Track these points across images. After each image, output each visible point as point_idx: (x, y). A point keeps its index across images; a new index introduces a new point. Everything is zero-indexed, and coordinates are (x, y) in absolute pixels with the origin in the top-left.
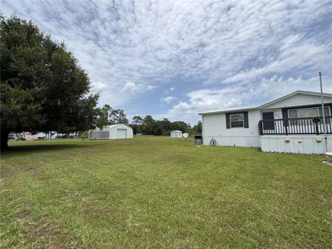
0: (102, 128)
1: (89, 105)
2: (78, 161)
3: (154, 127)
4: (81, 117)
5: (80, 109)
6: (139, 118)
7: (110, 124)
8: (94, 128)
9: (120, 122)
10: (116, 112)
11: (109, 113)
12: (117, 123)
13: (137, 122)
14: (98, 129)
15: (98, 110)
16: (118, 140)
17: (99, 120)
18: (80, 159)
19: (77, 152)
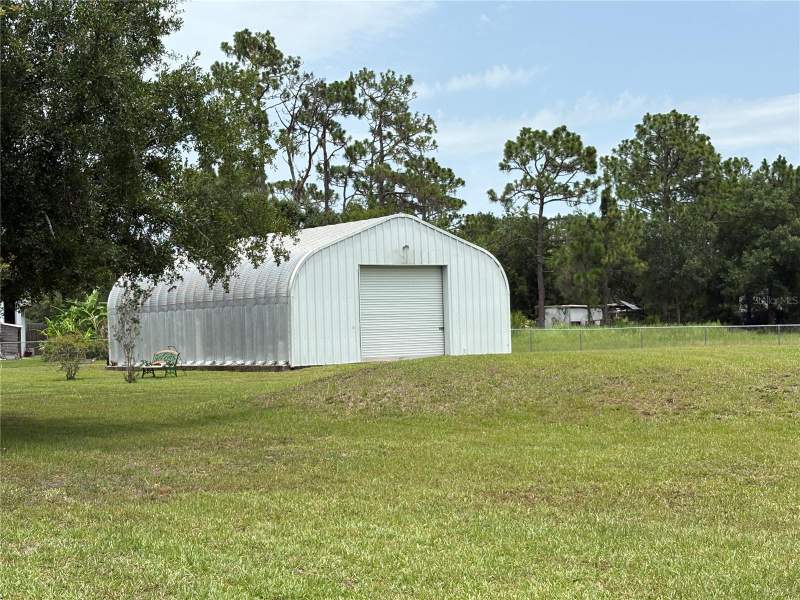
0: (220, 262)
1: (104, 42)
2: (47, 560)
3: (734, 239)
4: (44, 159)
5: (33, 85)
6: (565, 146)
7: (292, 219)
8: (155, 263)
9: (383, 198)
10: (343, 95)
11: (278, 111)
12: (352, 214)
13: (543, 187)
14: (189, 274)
15: (181, 88)
16: (367, 373)
17: (193, 189)
18: (59, 544)
19: (29, 480)
